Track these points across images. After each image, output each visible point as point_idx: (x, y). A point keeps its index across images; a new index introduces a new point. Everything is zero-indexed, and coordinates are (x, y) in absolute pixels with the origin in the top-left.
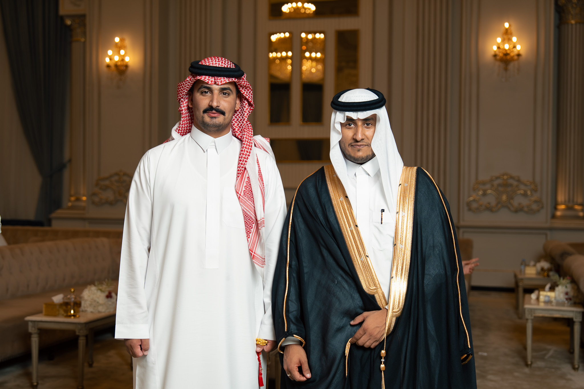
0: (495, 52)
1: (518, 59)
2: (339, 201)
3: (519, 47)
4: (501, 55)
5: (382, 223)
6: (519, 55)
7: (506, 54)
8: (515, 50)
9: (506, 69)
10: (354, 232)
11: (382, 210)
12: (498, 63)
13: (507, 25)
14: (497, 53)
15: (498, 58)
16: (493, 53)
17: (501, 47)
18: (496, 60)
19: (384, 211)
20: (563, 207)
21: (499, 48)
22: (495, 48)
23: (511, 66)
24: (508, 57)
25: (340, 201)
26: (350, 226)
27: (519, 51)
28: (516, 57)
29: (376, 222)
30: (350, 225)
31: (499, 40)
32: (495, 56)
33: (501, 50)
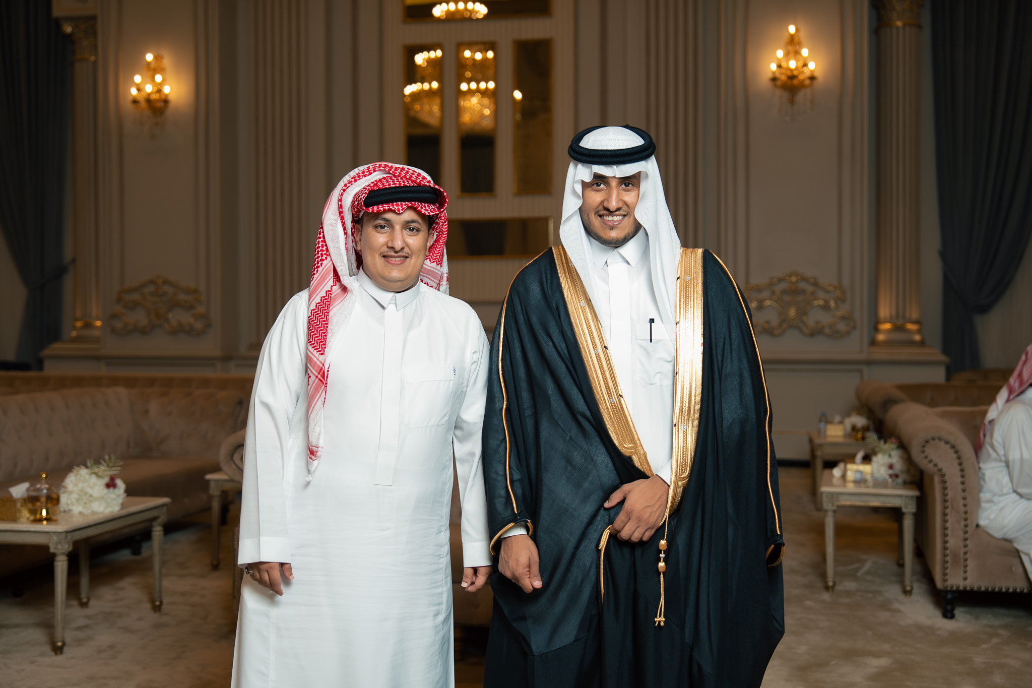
0: (774, 73)
1: (811, 85)
2: (579, 306)
3: (812, 66)
4: (784, 78)
5: (651, 341)
6: (812, 78)
7: (792, 77)
8: (805, 70)
9: (792, 102)
10: (602, 356)
11: (651, 319)
12: (778, 92)
13: (792, 29)
14: (778, 75)
15: (779, 83)
16: (770, 75)
17: (784, 64)
18: (775, 86)
19: (653, 322)
20: (888, 326)
21: (779, 66)
22: (773, 67)
23: (800, 96)
24: (795, 82)
25: (581, 306)
26: (595, 347)
27: (812, 71)
28: (807, 82)
29: (641, 340)
30: (595, 345)
31: (780, 54)
32: (774, 79)
33: (783, 71)
